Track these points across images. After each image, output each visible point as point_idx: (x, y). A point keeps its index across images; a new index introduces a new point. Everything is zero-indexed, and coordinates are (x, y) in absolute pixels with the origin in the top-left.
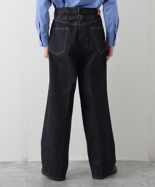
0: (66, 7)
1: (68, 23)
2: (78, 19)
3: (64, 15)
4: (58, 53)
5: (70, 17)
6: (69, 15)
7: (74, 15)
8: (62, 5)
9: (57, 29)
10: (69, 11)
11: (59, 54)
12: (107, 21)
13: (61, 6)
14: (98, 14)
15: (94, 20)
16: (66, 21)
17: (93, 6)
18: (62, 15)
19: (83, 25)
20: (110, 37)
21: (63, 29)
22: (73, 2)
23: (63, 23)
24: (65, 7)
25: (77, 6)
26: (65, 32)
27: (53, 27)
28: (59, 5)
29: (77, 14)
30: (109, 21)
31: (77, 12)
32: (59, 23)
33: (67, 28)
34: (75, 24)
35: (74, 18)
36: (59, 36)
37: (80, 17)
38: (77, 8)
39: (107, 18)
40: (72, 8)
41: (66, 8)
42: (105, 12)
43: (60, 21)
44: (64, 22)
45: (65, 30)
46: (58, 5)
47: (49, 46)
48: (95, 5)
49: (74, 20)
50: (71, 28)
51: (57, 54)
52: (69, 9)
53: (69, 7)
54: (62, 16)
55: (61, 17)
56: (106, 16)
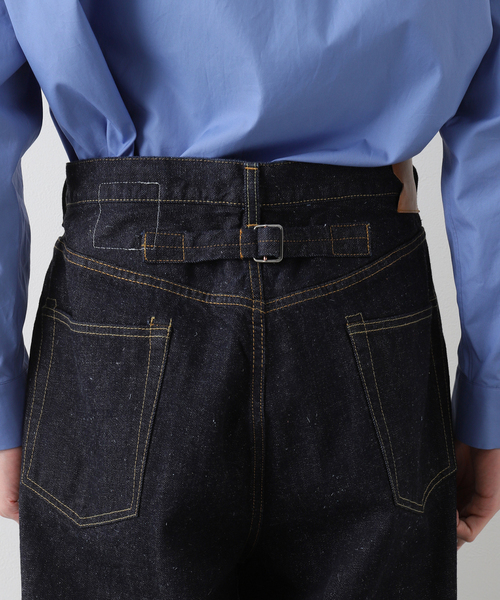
0: (156, 152)
1: (162, 285)
2: (248, 259)
3: (137, 217)
4: (85, 511)
5: (186, 237)
6: (174, 217)
7: (213, 220)
8: (119, 136)
9: (80, 328)
10: (177, 191)
11: (94, 520)
12: (472, 269)
13: (116, 146)
14: (402, 208)
15: (370, 260)
16: (152, 266)
17: (366, 147)
18: (121, 216)
19: (283, 302)
20: (491, 382)
21: (128, 332)
22: (208, 114)
23: (125, 286)
24: (143, 153)
25: (240, 154)
26: (141, 358)
27: (51, 304)
28: (98, 135)
29: (241, 215)
30: (487, 267)
31: (240, 198)
32: (96, 282)
33: (158, 331)
34: (222, 297)
35: (210, 247)
36: (91, 385)
37: (262, 241)
38: (240, 170)
39: (473, 240)
40: (197, 163)
41: (149, 161)
42: (464, 194)
43: (104, 268)
44: (137, 279)
45: (142, 345)
46: (90, 139)
47: (21, 446)
48: (387, 146)
49: (214, 265)
50: (192, 323)
51: (78, 520)
52: (174, 170)
53: (173, 154)
54: (121, 226)
55: (111, 235)
56: (465, 225)
